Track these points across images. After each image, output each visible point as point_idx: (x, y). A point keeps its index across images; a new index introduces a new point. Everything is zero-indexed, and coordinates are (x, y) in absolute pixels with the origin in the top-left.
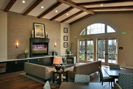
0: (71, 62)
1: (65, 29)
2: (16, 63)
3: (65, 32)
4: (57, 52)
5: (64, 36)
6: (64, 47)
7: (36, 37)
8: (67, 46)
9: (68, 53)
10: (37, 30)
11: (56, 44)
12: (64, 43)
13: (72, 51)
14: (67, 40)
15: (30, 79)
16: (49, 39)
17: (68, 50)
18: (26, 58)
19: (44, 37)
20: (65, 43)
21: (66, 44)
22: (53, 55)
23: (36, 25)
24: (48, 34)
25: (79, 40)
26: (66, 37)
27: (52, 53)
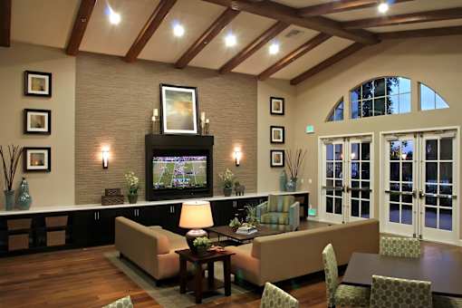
1: (273, 100)
2: (97, 216)
3: (274, 111)
4: (241, 184)
5: (271, 127)
6: (271, 166)
7: (166, 131)
8: (281, 164)
10: (170, 107)
12: (271, 151)
13: (302, 181)
14: (283, 142)
15: (121, 273)
16: (213, 136)
18: (131, 202)
19: (195, 132)
20: (274, 153)
21: (279, 155)
22: (226, 195)
23: (166, 91)
24: (208, 121)
25: (323, 139)
26: (279, 131)
27: (224, 187)
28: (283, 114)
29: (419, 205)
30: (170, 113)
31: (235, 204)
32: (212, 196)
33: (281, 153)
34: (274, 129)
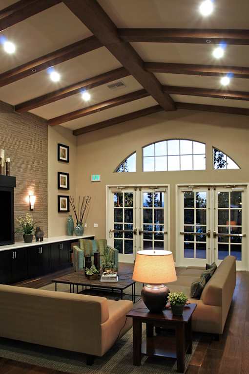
1: (60, 147)
3: (61, 158)
5: (59, 173)
8: (66, 209)
9: (71, 230)
11: (33, 200)
12: (59, 197)
13: (86, 226)
14: (68, 189)
16: (15, 178)
20: (61, 199)
21: (64, 201)
24: (8, 160)
25: (110, 187)
26: (65, 178)
27: (24, 233)
28: (67, 161)
29: (212, 244)
31: (41, 251)
32: (14, 242)
33: (66, 199)
34: (61, 175)
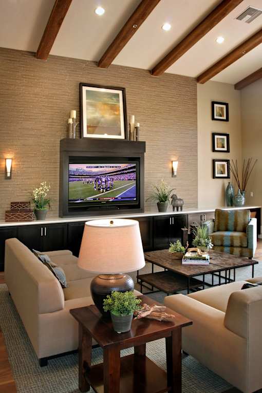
0: (237, 243)
1: (216, 105)
3: (216, 117)
5: (213, 135)
6: (214, 177)
7: (86, 135)
8: (226, 175)
9: (230, 200)
10: (91, 109)
11: (175, 165)
12: (214, 161)
13: (252, 194)
14: (228, 151)
16: (145, 142)
17: (231, 191)
18: (38, 219)
19: (122, 137)
20: (217, 163)
21: (223, 166)
22: (160, 211)
23: (87, 91)
24: (138, 125)
26: (223, 139)
27: (158, 201)
28: (227, 120)
30: (92, 116)
31: (172, 222)
32: (142, 211)
33: (225, 163)
34: (216, 137)
